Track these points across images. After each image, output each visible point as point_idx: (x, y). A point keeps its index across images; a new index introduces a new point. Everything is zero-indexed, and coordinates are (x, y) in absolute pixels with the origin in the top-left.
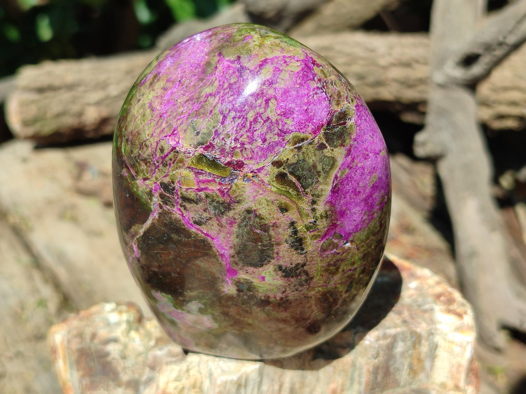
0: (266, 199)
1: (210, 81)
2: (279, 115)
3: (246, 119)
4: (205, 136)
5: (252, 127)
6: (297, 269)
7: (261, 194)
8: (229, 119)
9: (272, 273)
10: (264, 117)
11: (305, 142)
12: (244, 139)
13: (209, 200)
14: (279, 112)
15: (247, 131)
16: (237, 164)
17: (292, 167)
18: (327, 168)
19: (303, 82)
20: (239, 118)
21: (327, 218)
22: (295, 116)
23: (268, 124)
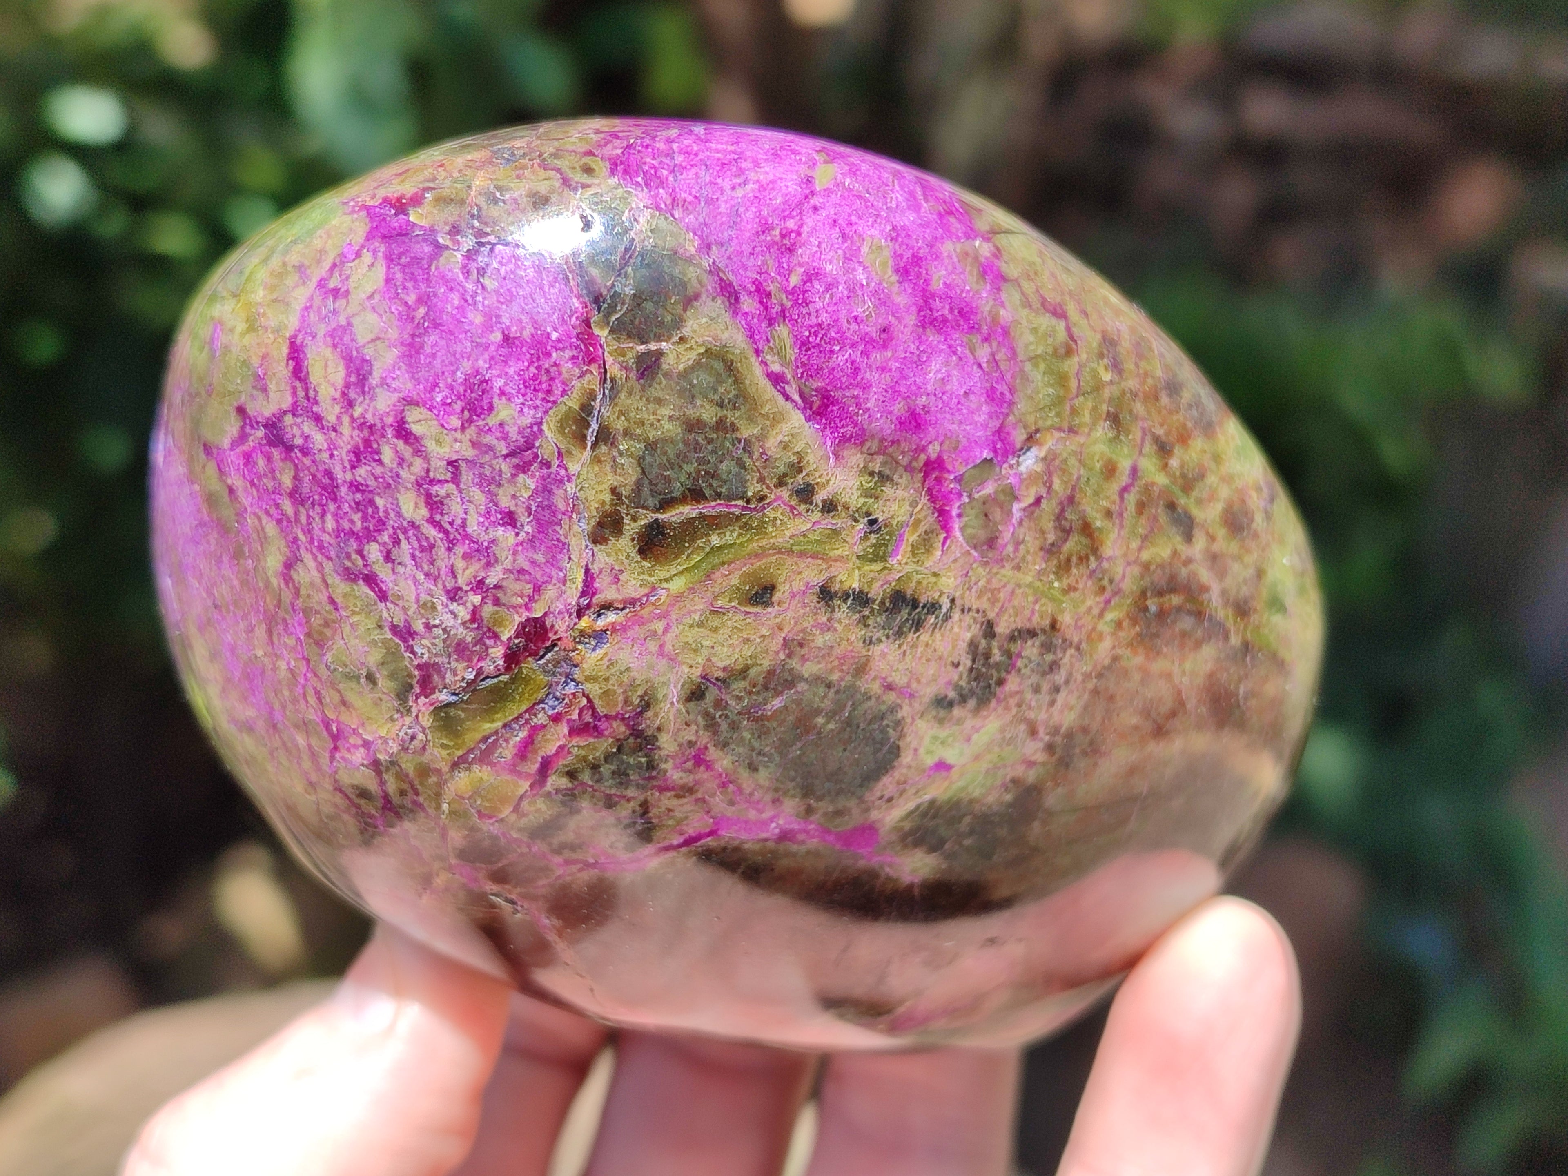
0: (691, 626)
1: (255, 536)
2: (463, 428)
3: (412, 524)
4: (392, 666)
5: (448, 527)
6: (987, 655)
7: (666, 630)
8: (383, 572)
9: (943, 733)
10: (440, 471)
11: (597, 404)
12: (466, 573)
13: (586, 777)
14: (455, 422)
15: (449, 549)
16: (528, 640)
17: (646, 491)
18: (727, 389)
19: (423, 286)
20: (397, 542)
21: (889, 479)
22: (499, 383)
23: (467, 476)
